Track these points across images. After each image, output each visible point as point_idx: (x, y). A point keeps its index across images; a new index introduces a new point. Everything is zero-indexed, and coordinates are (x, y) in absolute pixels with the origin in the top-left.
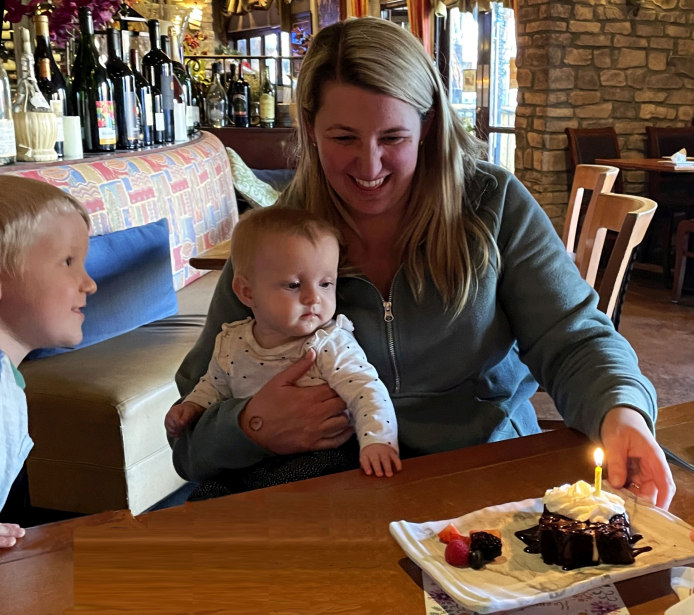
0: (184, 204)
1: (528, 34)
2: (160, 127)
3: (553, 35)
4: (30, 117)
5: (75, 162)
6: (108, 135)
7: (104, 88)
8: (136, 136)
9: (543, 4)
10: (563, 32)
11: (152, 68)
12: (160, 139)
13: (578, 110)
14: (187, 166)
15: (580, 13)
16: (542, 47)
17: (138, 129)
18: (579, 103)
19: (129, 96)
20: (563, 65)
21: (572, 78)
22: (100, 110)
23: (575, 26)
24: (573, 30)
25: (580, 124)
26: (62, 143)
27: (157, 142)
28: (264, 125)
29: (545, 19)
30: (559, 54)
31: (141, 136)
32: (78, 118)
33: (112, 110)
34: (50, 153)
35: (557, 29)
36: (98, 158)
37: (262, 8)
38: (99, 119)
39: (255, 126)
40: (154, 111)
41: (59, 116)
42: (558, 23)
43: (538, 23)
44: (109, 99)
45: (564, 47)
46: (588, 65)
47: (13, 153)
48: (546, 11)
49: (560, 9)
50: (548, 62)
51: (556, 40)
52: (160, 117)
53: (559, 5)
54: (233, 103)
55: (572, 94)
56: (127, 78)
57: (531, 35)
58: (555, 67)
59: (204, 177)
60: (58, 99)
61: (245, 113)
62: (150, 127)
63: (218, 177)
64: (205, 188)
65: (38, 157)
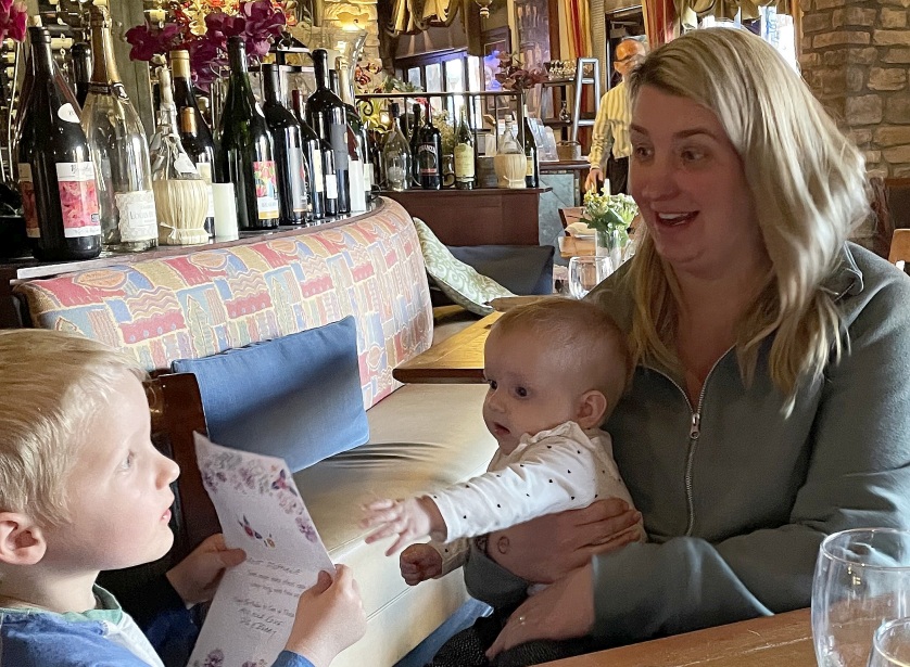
0: (369, 297)
1: (816, 50)
2: (332, 194)
3: (852, 51)
4: (173, 186)
5: (232, 244)
6: (268, 208)
7: (263, 144)
8: (304, 206)
9: (836, 8)
10: (865, 46)
11: (321, 115)
12: (332, 210)
13: (887, 153)
14: (370, 245)
15: (888, 19)
16: (836, 67)
17: (305, 198)
18: (889, 144)
19: (293, 153)
20: (866, 91)
21: (879, 110)
22: (258, 175)
23: (881, 37)
24: (880, 43)
25: (890, 172)
26: (212, 220)
27: (329, 214)
28: (460, 185)
29: (839, 29)
30: (861, 75)
31: (310, 207)
32: (231, 185)
33: (274, 173)
34: (200, 233)
35: (857, 42)
36: (259, 238)
37: (442, 24)
38: (257, 186)
39: (448, 187)
40: (325, 173)
41: (208, 184)
42: (858, 33)
43: (830, 35)
44: (270, 159)
45: (867, 66)
46: (901, 90)
47: (154, 234)
48: (841, 18)
49: (860, 15)
50: (845, 88)
51: (856, 56)
52: (332, 180)
53: (859, 9)
54: (419, 157)
55: (880, 130)
56: (291, 129)
57: (820, 51)
58: (855, 94)
59: (391, 258)
60: (207, 160)
61: (435, 171)
62: (320, 194)
63: (408, 259)
64: (393, 273)
65: (185, 239)
